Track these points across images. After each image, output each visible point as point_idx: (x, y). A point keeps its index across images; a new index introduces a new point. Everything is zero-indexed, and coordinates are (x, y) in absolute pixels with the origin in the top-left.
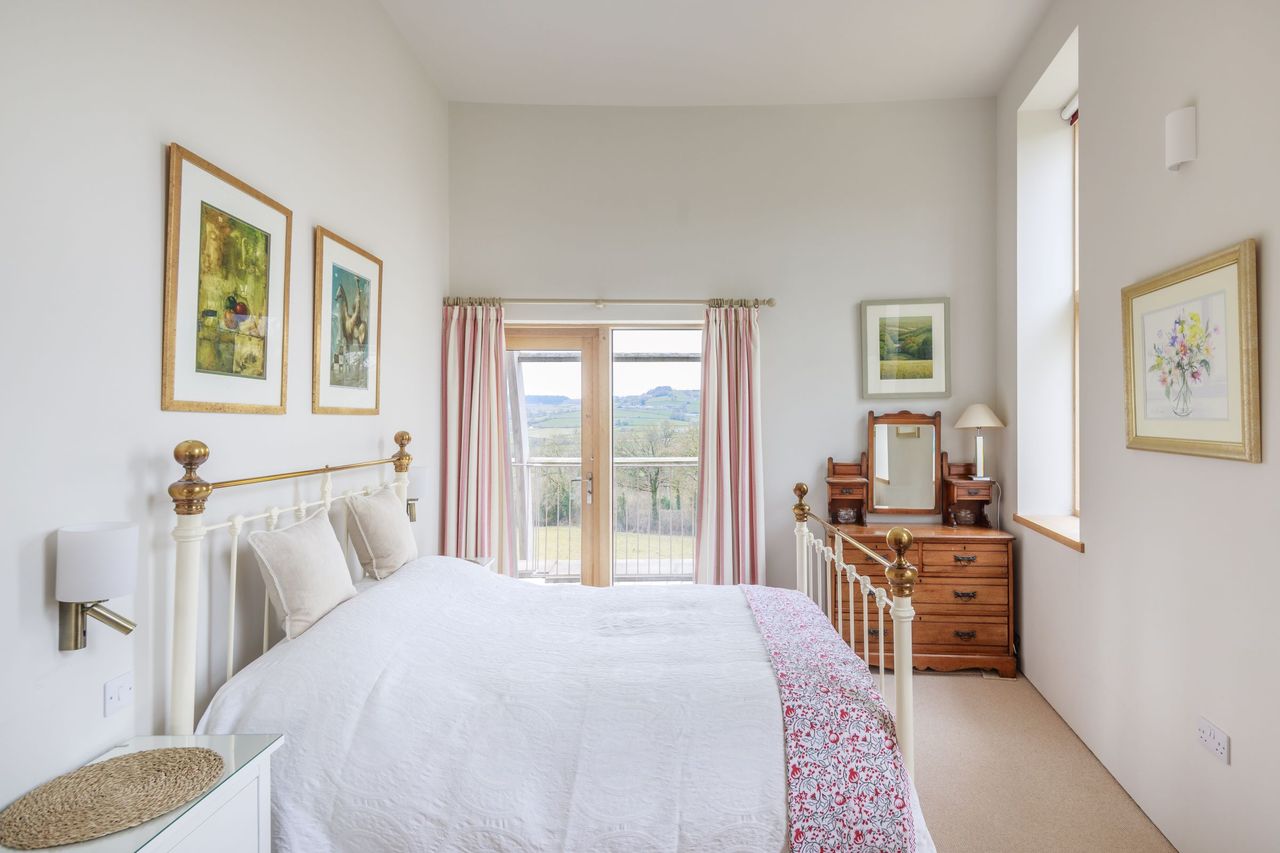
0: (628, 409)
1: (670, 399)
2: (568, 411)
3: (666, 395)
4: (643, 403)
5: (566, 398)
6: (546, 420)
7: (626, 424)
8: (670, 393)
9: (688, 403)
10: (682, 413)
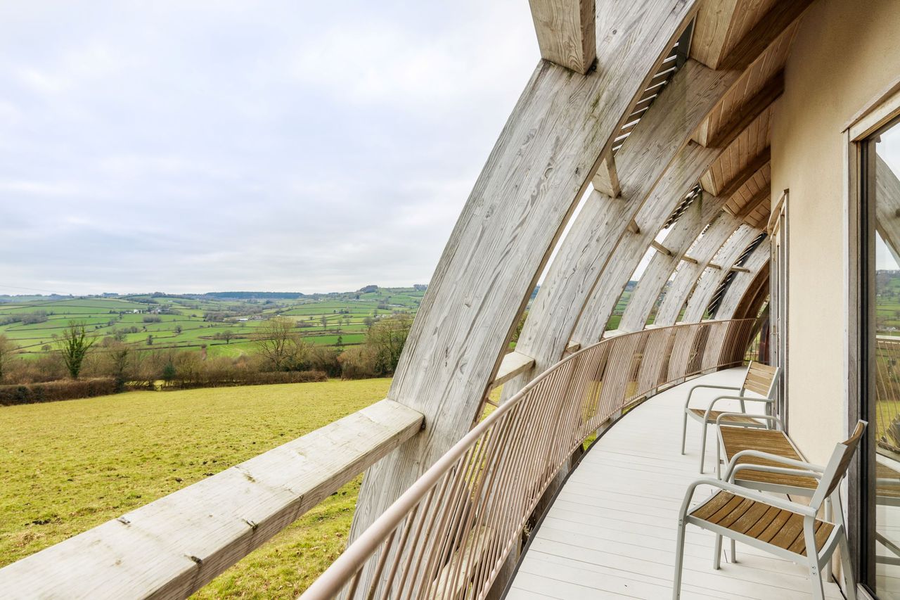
0: (347, 302)
1: (376, 294)
2: (304, 304)
3: (373, 291)
4: (358, 297)
5: (301, 294)
6: (289, 310)
7: (347, 312)
8: (376, 290)
9: (390, 297)
10: (386, 305)
